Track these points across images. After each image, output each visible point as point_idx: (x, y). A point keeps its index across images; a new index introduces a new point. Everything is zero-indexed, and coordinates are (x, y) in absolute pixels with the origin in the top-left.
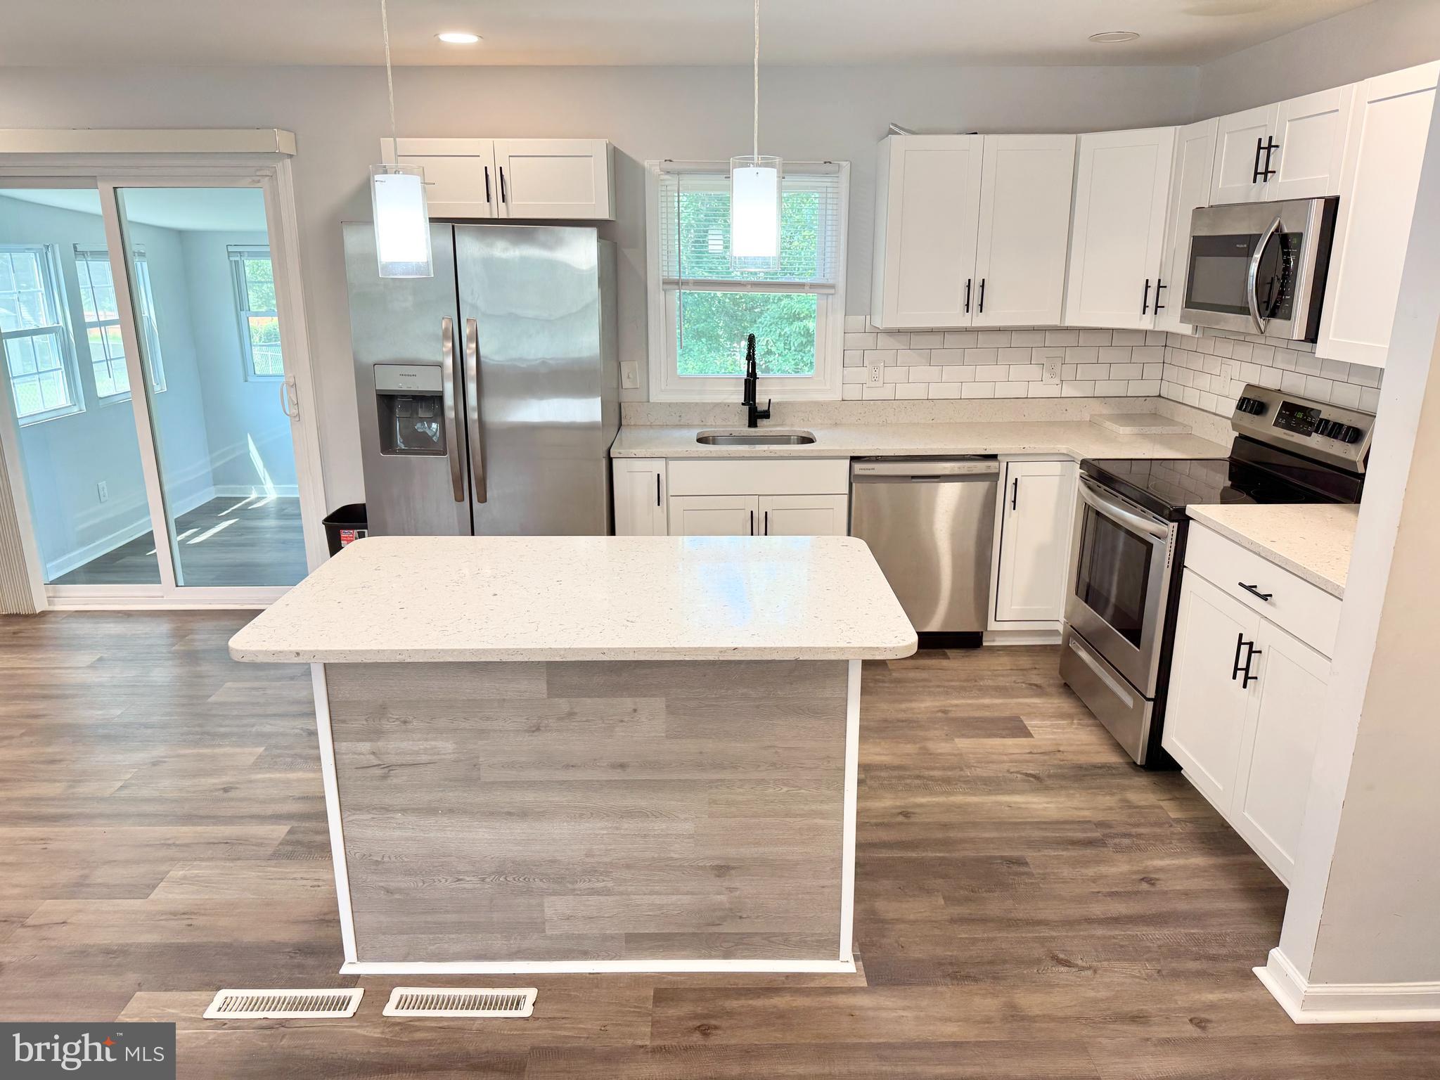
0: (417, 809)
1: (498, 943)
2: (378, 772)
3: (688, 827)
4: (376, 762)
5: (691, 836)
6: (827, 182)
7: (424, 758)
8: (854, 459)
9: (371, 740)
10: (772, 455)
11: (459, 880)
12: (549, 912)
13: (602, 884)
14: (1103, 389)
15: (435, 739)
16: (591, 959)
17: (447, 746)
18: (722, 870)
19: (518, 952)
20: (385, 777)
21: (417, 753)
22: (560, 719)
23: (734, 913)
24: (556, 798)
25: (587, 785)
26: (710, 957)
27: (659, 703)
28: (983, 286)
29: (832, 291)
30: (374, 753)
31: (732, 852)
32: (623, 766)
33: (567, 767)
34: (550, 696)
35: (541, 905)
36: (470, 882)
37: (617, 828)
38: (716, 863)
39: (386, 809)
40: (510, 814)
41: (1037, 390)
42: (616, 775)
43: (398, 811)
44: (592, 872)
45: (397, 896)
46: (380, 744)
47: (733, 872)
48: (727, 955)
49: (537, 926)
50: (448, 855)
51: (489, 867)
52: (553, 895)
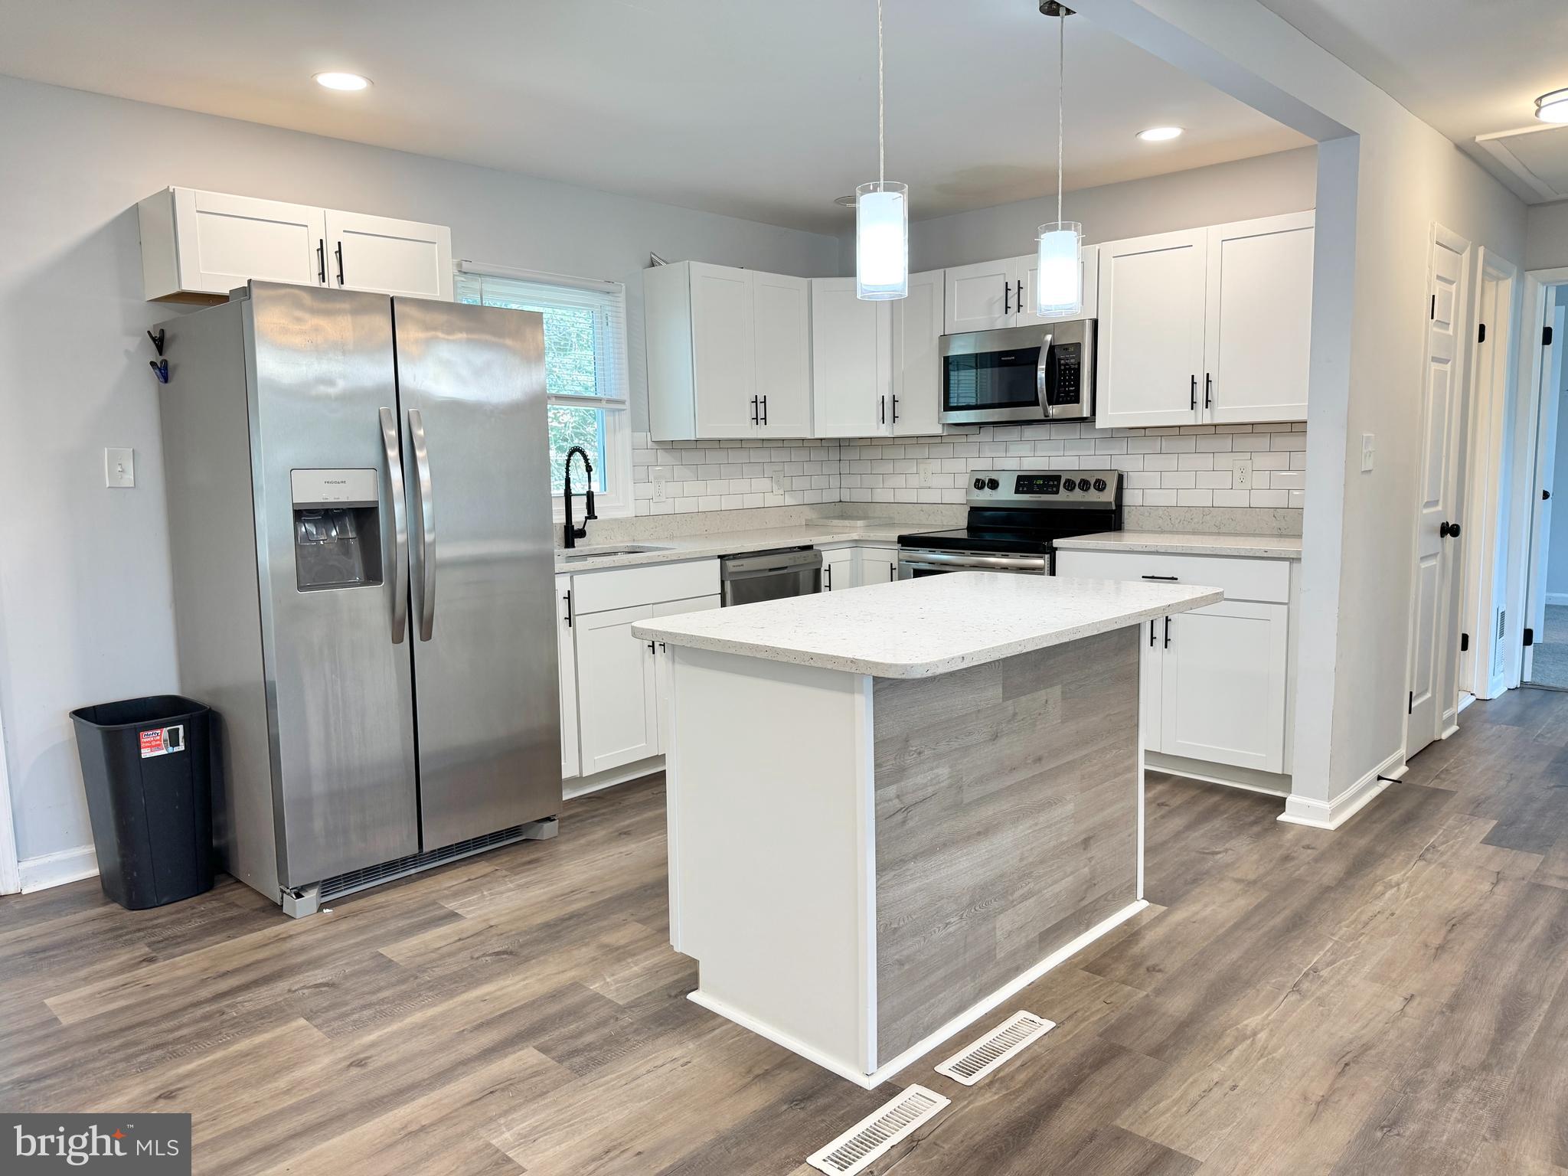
0: (923, 852)
2: (901, 816)
4: (898, 806)
5: (1072, 816)
7: (930, 790)
9: (898, 781)
10: (665, 559)
11: (947, 924)
12: (999, 932)
13: (1027, 888)
14: (811, 497)
15: (937, 767)
16: (1023, 971)
17: (942, 773)
18: (1086, 842)
19: (980, 989)
20: (905, 821)
21: (926, 786)
22: (1008, 722)
23: (1092, 882)
24: (1005, 805)
25: (1021, 786)
27: (1057, 691)
30: (898, 797)
31: (1090, 822)
32: (1039, 759)
33: (1011, 770)
34: (1005, 699)
35: (994, 928)
36: (954, 923)
37: (1036, 824)
38: (1084, 836)
39: (904, 861)
40: (978, 833)
41: (774, 499)
42: (1038, 770)
43: (910, 860)
44: (1024, 875)
45: (908, 966)
46: (903, 784)
47: (1091, 842)
50: (941, 898)
51: (966, 900)
52: (1000, 913)
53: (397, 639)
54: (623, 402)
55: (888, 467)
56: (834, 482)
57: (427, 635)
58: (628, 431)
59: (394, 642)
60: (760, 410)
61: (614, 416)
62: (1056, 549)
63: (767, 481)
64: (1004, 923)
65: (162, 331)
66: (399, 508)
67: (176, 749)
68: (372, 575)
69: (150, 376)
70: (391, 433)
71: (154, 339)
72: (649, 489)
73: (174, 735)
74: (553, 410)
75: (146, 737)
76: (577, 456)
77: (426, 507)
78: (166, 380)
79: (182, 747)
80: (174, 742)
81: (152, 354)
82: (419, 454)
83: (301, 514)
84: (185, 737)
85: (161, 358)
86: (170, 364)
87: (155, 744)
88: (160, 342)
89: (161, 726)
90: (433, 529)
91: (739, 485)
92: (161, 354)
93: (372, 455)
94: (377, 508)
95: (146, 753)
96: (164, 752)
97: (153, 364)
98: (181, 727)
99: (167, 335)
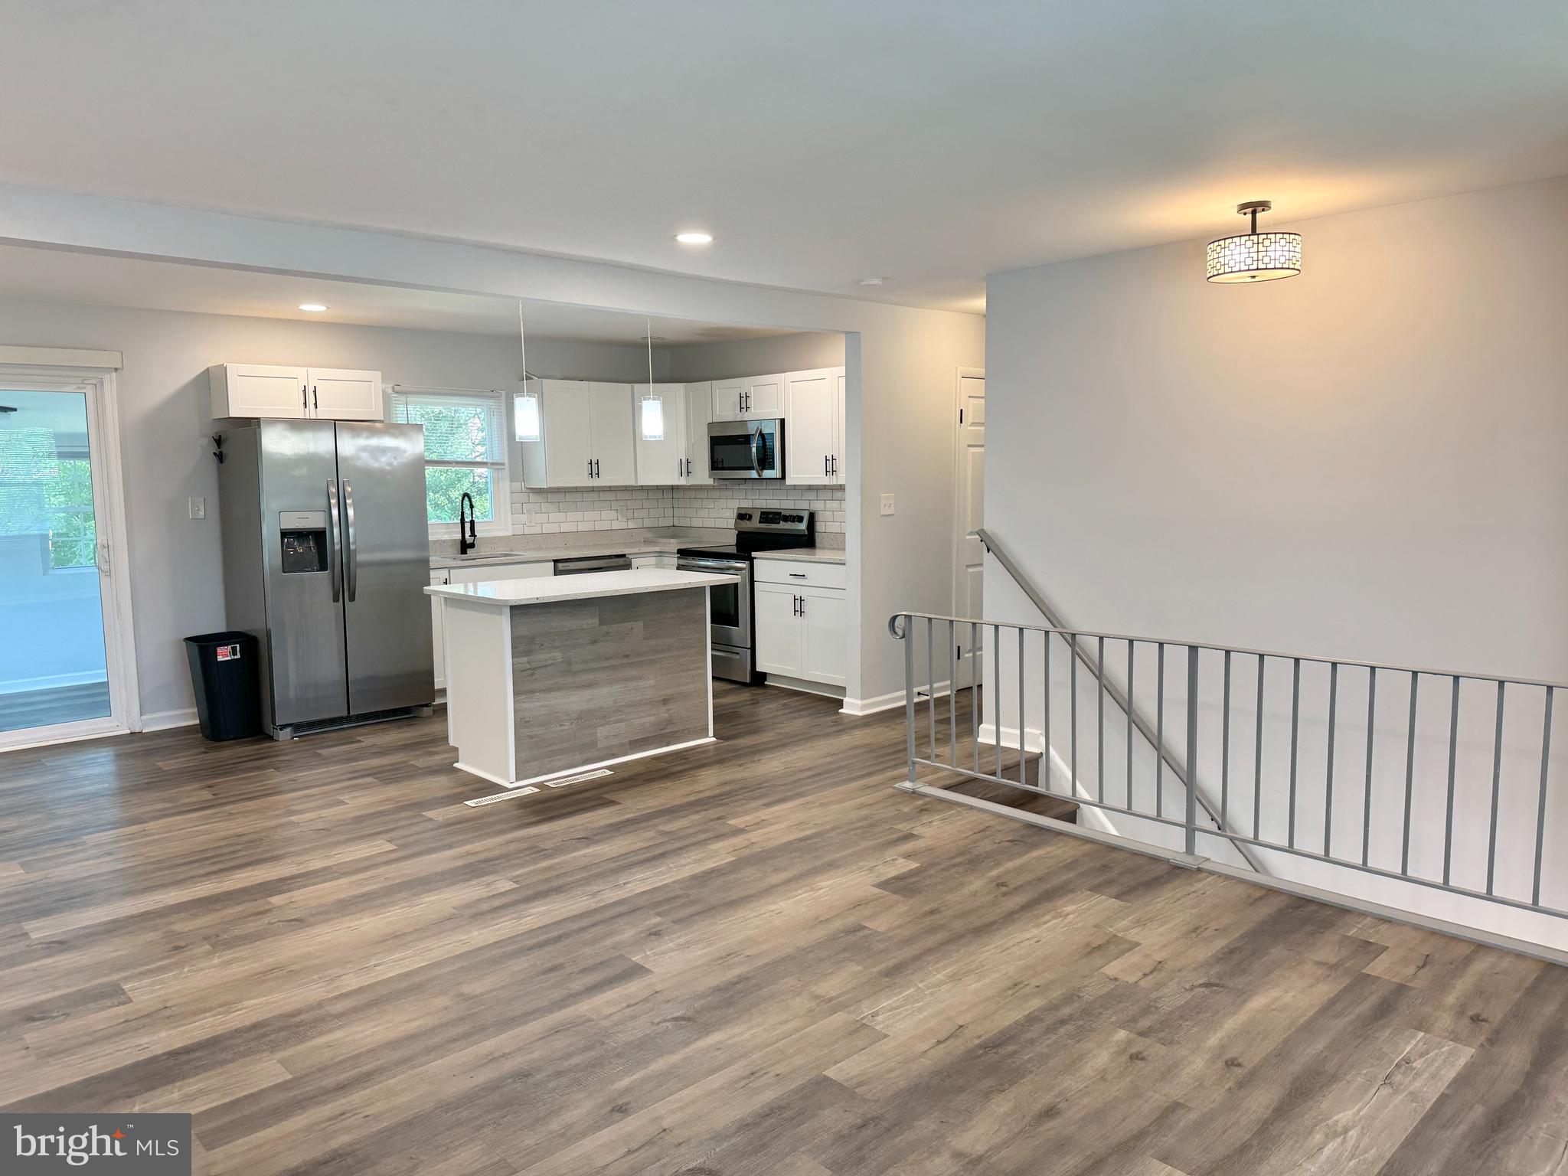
0: (545, 690)
1: (578, 757)
2: (529, 672)
3: (652, 682)
4: (529, 667)
5: (654, 687)
6: (491, 402)
7: (550, 662)
8: (556, 561)
9: (527, 656)
11: (562, 725)
12: (599, 735)
13: (620, 717)
14: (648, 523)
15: (554, 652)
17: (558, 655)
18: (665, 701)
19: (587, 760)
20: (532, 674)
21: (546, 660)
22: (604, 636)
23: (670, 722)
25: (613, 668)
26: (662, 747)
27: (640, 624)
28: (598, 463)
29: (503, 467)
30: (528, 663)
31: (668, 692)
32: (627, 656)
33: (606, 659)
34: (600, 625)
35: (596, 733)
36: (567, 725)
37: (626, 687)
38: (662, 698)
39: (532, 692)
40: (584, 686)
41: (616, 525)
42: (625, 661)
43: (537, 692)
44: (617, 710)
45: (535, 739)
46: (532, 657)
47: (670, 701)
48: (668, 744)
49: (593, 744)
50: (558, 712)
51: (575, 716)
52: (601, 726)
53: (336, 600)
54: (503, 464)
55: (698, 504)
56: (669, 512)
57: (352, 598)
58: (507, 482)
59: (334, 601)
60: (594, 468)
61: (498, 472)
62: (755, 558)
63: (614, 513)
64: (601, 732)
65: (220, 436)
66: (336, 531)
67: (235, 657)
68: (323, 567)
69: (214, 460)
70: (333, 490)
71: (215, 440)
72: (523, 518)
73: (234, 650)
74: (429, 471)
75: (220, 650)
76: (466, 498)
77: (351, 530)
78: (222, 462)
79: (238, 656)
80: (235, 653)
81: (214, 448)
82: (348, 501)
83: (284, 534)
84: (240, 651)
85: (219, 450)
86: (224, 452)
87: (224, 654)
88: (219, 441)
89: (227, 645)
90: (355, 542)
91: (590, 515)
92: (219, 448)
93: (323, 503)
94: (325, 532)
95: (220, 658)
96: (229, 658)
97: (215, 454)
98: (238, 645)
99: (222, 438)
